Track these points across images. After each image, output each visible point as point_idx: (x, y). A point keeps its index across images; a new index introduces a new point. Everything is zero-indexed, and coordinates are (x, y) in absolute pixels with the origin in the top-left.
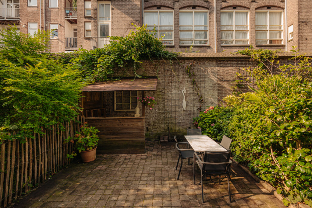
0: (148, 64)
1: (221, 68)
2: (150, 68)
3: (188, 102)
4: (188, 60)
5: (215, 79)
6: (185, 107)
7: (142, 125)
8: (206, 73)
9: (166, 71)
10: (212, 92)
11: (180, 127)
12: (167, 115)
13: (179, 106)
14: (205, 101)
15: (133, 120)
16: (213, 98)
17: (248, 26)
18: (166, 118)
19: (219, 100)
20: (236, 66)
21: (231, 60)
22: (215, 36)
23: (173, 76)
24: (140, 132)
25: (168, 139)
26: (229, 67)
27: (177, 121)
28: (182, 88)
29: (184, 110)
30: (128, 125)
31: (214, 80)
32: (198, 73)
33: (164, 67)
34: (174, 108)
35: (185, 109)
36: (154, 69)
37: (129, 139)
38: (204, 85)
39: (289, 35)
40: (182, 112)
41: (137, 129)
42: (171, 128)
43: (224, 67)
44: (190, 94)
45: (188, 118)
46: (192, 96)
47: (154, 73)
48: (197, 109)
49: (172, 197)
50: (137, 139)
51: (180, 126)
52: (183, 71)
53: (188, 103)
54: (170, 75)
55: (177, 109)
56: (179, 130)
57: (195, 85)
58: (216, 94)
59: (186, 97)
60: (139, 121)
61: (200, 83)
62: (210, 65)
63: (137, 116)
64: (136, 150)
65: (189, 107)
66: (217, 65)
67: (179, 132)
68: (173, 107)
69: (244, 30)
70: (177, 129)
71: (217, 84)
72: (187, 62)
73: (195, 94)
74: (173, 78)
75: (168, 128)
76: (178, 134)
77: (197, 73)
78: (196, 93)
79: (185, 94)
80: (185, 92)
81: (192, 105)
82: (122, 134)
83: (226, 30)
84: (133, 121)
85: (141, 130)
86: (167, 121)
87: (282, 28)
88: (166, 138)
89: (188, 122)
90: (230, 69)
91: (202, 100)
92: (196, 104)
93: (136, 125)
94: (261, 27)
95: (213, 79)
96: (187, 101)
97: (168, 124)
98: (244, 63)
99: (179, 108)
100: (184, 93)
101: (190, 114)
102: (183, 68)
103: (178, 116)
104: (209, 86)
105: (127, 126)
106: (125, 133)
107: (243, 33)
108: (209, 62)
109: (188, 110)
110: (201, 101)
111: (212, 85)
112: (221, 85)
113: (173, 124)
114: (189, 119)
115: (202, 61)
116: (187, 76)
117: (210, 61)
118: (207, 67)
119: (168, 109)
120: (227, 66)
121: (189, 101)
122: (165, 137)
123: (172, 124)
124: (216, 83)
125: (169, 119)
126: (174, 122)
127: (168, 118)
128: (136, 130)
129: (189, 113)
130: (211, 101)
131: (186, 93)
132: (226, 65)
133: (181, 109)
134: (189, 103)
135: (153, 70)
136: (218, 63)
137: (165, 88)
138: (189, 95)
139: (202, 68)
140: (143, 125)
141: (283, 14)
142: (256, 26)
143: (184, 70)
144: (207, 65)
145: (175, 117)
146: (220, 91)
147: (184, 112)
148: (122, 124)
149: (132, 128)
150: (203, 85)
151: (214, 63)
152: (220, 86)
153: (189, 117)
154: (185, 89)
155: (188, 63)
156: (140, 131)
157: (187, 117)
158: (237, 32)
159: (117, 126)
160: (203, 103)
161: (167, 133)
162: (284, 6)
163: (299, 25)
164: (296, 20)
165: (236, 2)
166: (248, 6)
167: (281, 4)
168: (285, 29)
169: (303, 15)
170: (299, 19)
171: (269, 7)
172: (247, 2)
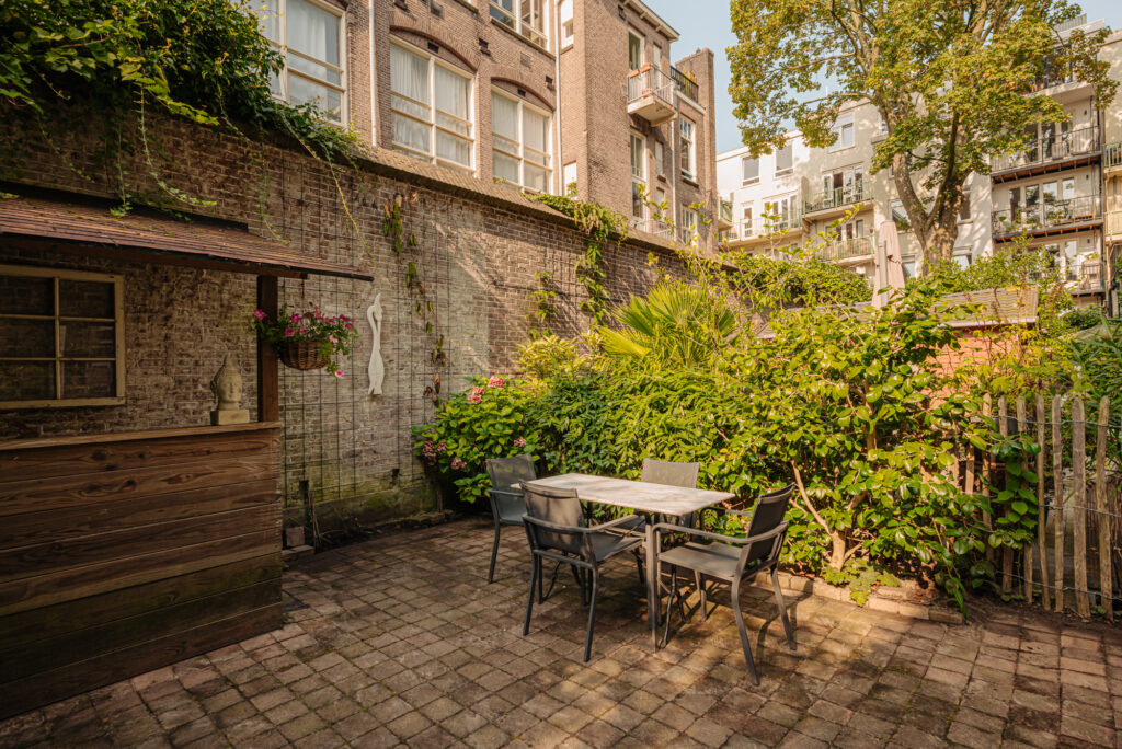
0: (186, 144)
1: (498, 241)
2: (197, 171)
3: (391, 361)
4: (389, 180)
5: (480, 280)
6: (380, 382)
7: (266, 467)
8: (451, 249)
9: (292, 208)
10: (473, 325)
11: (358, 476)
12: (296, 421)
13: (353, 378)
14: (452, 359)
15: (205, 446)
16: (477, 350)
17: (471, 125)
18: (294, 436)
19: (492, 357)
20: (538, 244)
21: (523, 217)
22: (374, 123)
23: (327, 237)
24: (254, 514)
25: (308, 539)
26: (519, 242)
27: (346, 447)
28: (363, 296)
29: (374, 397)
30: (170, 480)
31: (478, 279)
32: (427, 245)
33: (279, 184)
34: (332, 388)
35: (378, 391)
36: (227, 179)
37: (178, 569)
38: (446, 297)
39: (566, 189)
40: (366, 406)
41: (231, 495)
42: (316, 486)
43: (506, 236)
44: (397, 326)
45: (390, 431)
46: (403, 333)
47: (228, 204)
48: (422, 389)
49: (670, 723)
50: (233, 558)
51: (358, 469)
52: (370, 225)
53: (390, 366)
54: (313, 228)
55: (345, 392)
56: (354, 487)
57: (416, 290)
58: (484, 334)
59: (383, 337)
60: (246, 446)
61: (433, 284)
62: (464, 221)
63: (237, 421)
64: (228, 623)
65: (392, 383)
66: (487, 226)
67: (353, 500)
68: (327, 383)
69: (460, 134)
70: (346, 482)
71: (486, 297)
72: (385, 187)
73: (417, 326)
74: (327, 245)
75: (304, 484)
76: (351, 504)
77: (423, 242)
78: (420, 323)
79: (379, 324)
80: (379, 317)
81: (404, 375)
82: (126, 543)
83: (405, 111)
84: (208, 453)
85: (257, 499)
86: (296, 451)
87: (551, 165)
88: (297, 534)
89: (391, 448)
90: (521, 250)
91: (441, 355)
92: (421, 368)
93: (229, 472)
94: (504, 141)
95: (474, 274)
96: (387, 357)
97: (303, 466)
98: (555, 236)
99: (353, 387)
100: (376, 321)
101: (397, 413)
102: (368, 211)
103: (349, 426)
104: (463, 302)
105: (165, 484)
106: (151, 536)
107: (458, 143)
108: (461, 208)
109: (391, 394)
110: (439, 358)
111: (471, 299)
112: (497, 300)
113: (327, 463)
114: (392, 436)
115: (441, 197)
116: (385, 249)
117: (465, 204)
118: (455, 227)
119: (303, 395)
120: (513, 238)
121: (394, 357)
122: (289, 530)
123: (321, 463)
124: (485, 293)
125: (308, 441)
126: (331, 455)
127: (303, 436)
128: (227, 503)
129: (393, 407)
130: (470, 359)
131: (383, 321)
132: (511, 232)
133: (360, 389)
134: (394, 365)
135: (221, 186)
136: (490, 221)
137: (288, 290)
138: (393, 332)
139: (439, 228)
140: (273, 470)
141: (551, 123)
142: (493, 134)
143: (372, 218)
144: (455, 216)
145: (337, 428)
146: (497, 322)
147: (374, 404)
148: (125, 478)
149: (201, 497)
150: (442, 293)
151: (478, 216)
152: (495, 305)
153: (392, 427)
154: (382, 301)
155: (386, 190)
156: (253, 506)
157: (387, 427)
158: (443, 133)
159: (86, 498)
160: (443, 364)
161: (297, 511)
162: (555, 103)
163: (590, 168)
164: (583, 150)
165: (439, 29)
166: (472, 62)
167: (547, 94)
168: (557, 169)
169: (596, 144)
170: (589, 154)
171: (523, 90)
172: (468, 47)
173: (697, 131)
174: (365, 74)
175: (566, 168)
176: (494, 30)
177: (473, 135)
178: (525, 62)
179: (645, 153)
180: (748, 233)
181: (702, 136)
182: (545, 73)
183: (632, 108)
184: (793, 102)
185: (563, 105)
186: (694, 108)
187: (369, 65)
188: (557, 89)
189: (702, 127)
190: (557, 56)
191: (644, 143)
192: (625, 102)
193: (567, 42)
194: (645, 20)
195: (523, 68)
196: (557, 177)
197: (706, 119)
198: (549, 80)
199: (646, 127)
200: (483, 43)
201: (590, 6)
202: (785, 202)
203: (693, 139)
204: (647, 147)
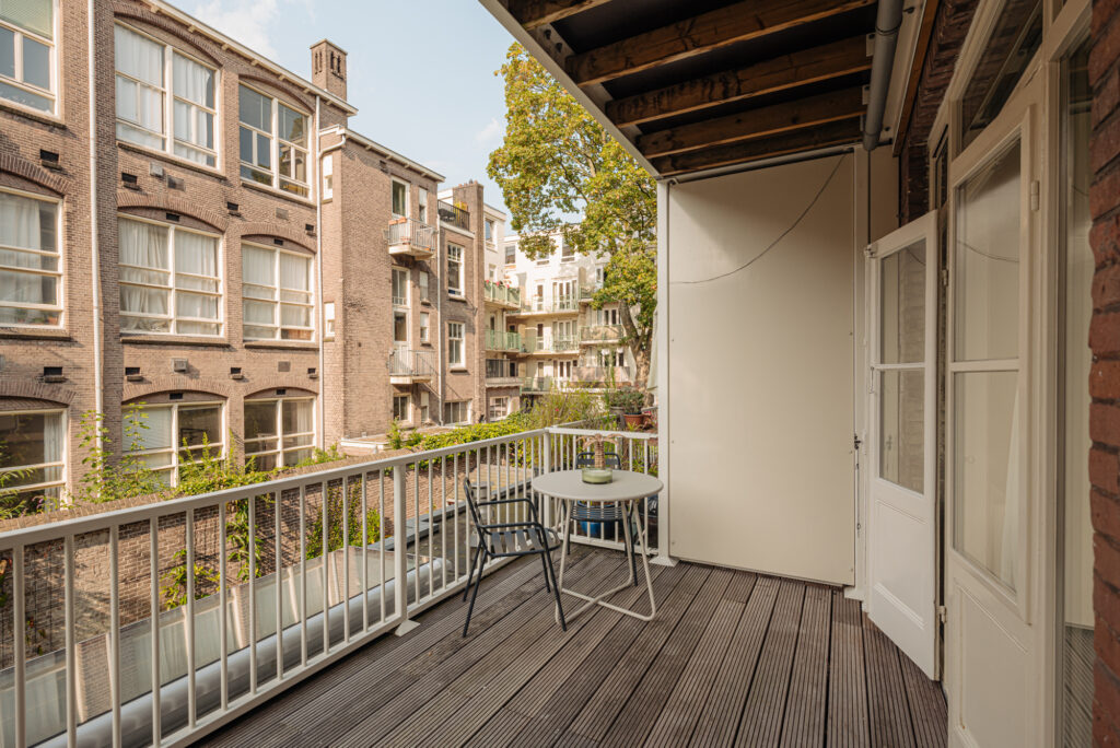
17: (219, 282)
22: (95, 304)
39: (326, 323)
69: (207, 291)
83: (139, 281)
87: (312, 302)
94: (259, 288)
107: (203, 301)
142: (244, 285)
158: (184, 294)
162: (316, 247)
163: (345, 310)
164: (339, 295)
165: (177, 201)
166: (219, 225)
167: (308, 241)
168: (317, 305)
169: (353, 287)
170: (345, 297)
171: (279, 241)
172: (214, 211)
173: (466, 253)
174: (85, 258)
175: (327, 306)
176: (246, 192)
177: (222, 289)
178: (281, 216)
179: (409, 284)
180: (540, 308)
181: (472, 257)
182: (307, 222)
183: (393, 250)
184: (559, 221)
185: (324, 250)
186: (463, 235)
187: (90, 248)
188: (319, 234)
189: (472, 249)
190: (318, 205)
191: (408, 274)
192: (386, 245)
193: (328, 194)
194: (410, 169)
195: (280, 221)
196: (317, 313)
197: (475, 242)
198: (309, 227)
199: (410, 263)
200: (232, 206)
201: (347, 167)
202: (568, 284)
203: (462, 260)
204: (412, 279)
